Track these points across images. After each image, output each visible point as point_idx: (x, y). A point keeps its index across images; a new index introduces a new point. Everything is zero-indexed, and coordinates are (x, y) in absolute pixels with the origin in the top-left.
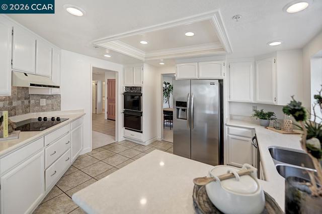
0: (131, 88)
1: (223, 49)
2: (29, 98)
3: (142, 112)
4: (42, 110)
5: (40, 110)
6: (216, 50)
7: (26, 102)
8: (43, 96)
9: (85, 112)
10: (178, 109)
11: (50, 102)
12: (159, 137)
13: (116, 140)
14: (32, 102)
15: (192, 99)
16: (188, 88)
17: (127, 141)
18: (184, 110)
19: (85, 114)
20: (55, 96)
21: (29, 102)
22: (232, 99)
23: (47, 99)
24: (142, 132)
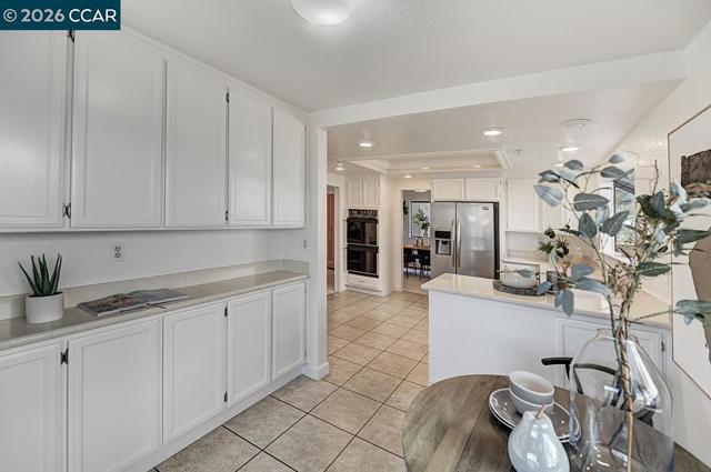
1: (499, 166)
3: (378, 248)
6: (490, 166)
10: (437, 242)
12: (398, 286)
13: (336, 290)
15: (459, 228)
16: (452, 212)
17: (352, 291)
18: (445, 243)
22: (511, 229)
24: (377, 277)
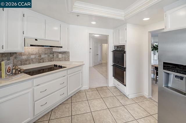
0: (118, 47)
2: (53, 54)
3: (125, 68)
4: (60, 60)
5: (59, 60)
7: (51, 56)
8: (60, 53)
9: (84, 63)
11: (64, 56)
12: (146, 94)
14: (55, 55)
17: (116, 88)
19: (84, 64)
20: (66, 53)
21: (53, 55)
23: (62, 54)
24: (125, 85)
